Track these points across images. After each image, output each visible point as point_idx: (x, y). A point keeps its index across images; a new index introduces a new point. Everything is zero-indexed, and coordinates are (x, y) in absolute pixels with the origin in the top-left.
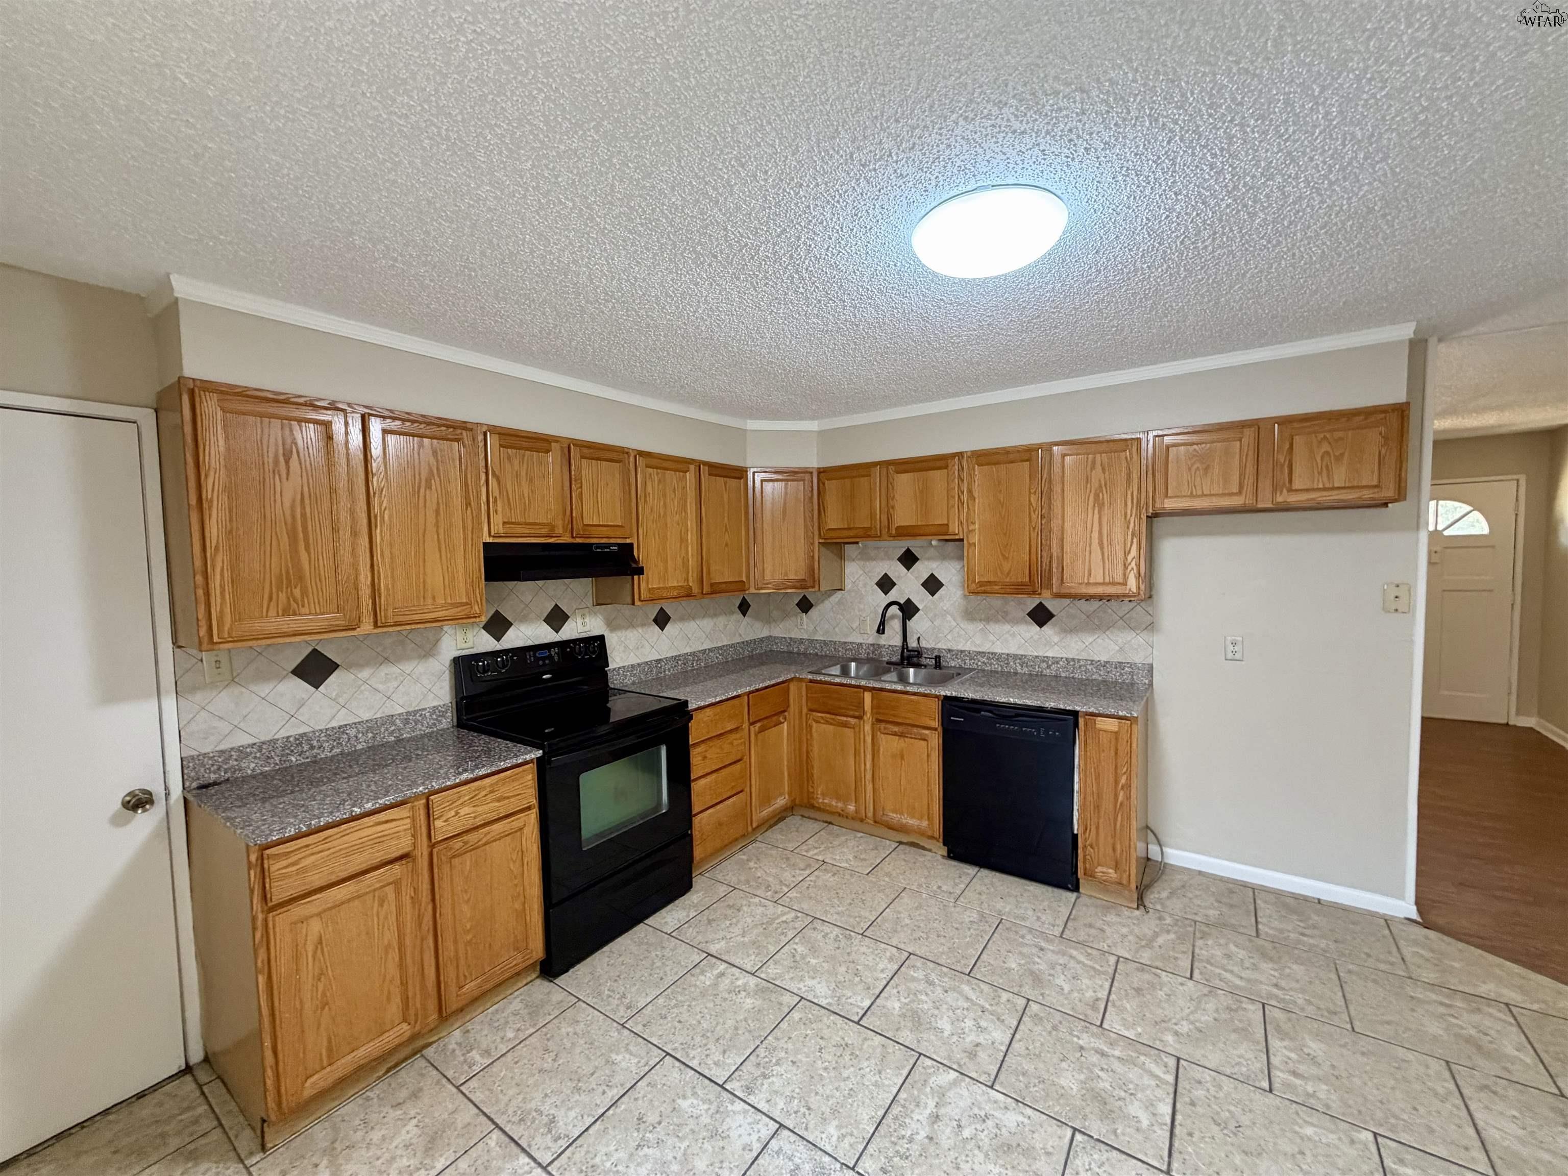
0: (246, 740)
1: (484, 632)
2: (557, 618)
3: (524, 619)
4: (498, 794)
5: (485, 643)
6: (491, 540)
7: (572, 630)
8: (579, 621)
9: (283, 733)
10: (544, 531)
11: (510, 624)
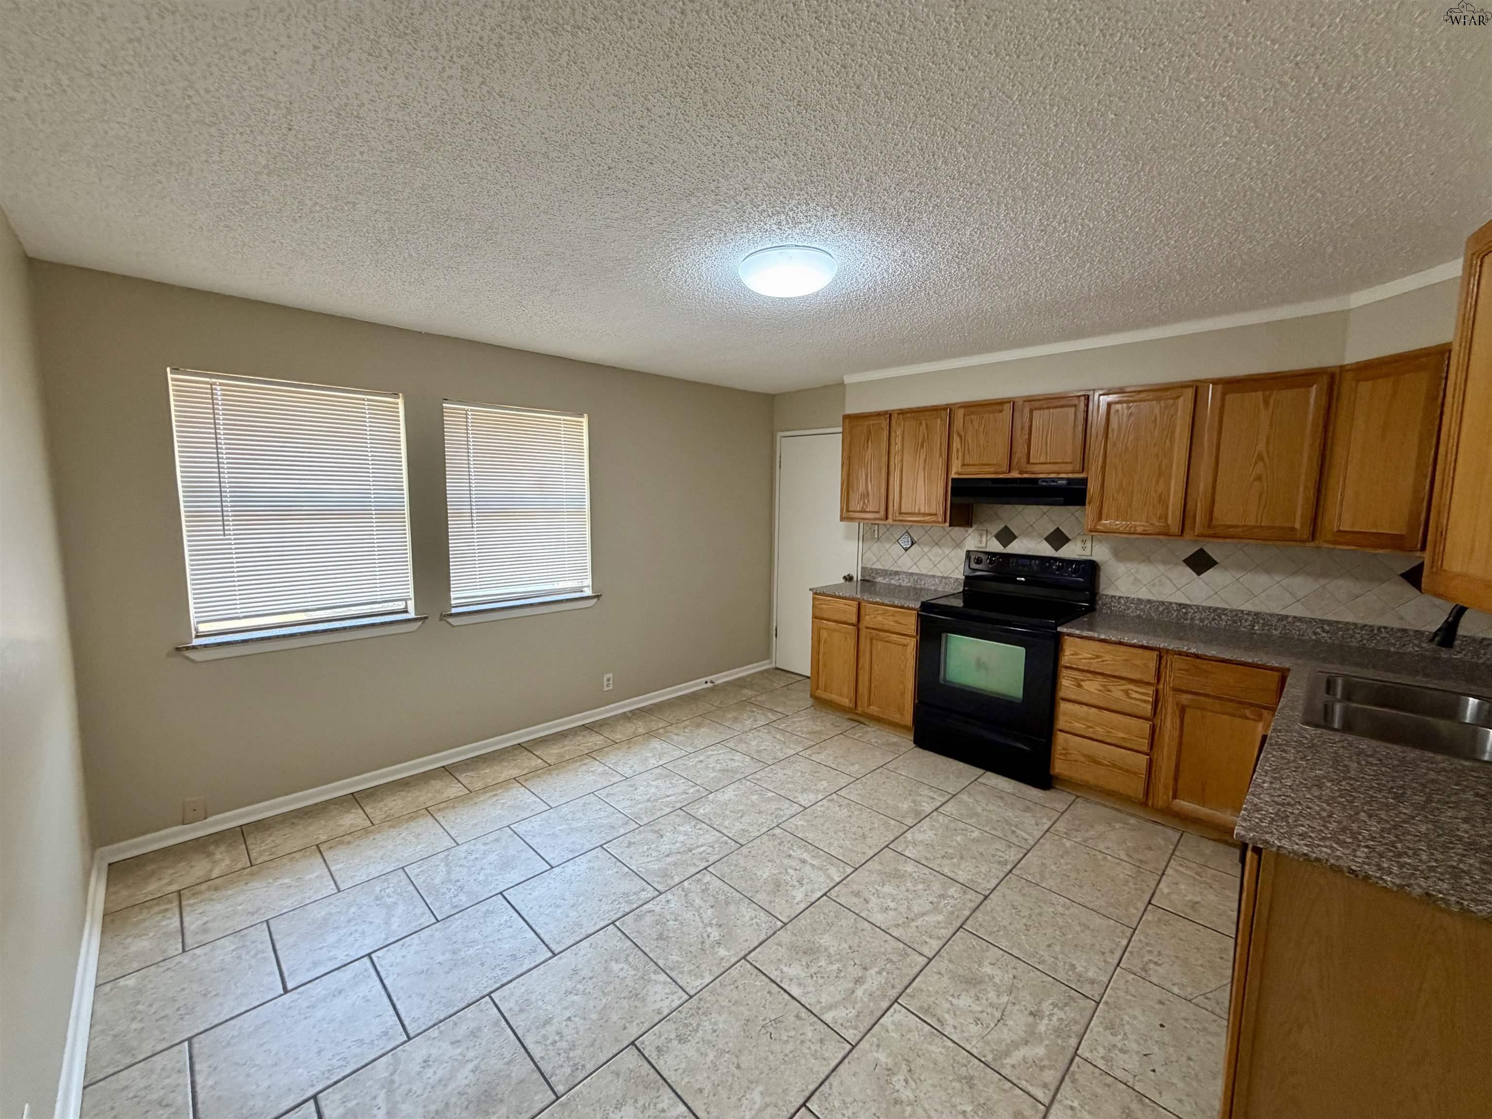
0: (880, 567)
1: (994, 539)
2: (1058, 539)
3: (1027, 534)
4: (896, 619)
5: (995, 546)
6: (956, 476)
7: (1072, 551)
8: (1079, 544)
9: (892, 569)
10: (992, 469)
11: (1015, 537)
